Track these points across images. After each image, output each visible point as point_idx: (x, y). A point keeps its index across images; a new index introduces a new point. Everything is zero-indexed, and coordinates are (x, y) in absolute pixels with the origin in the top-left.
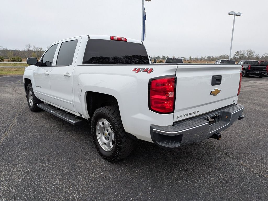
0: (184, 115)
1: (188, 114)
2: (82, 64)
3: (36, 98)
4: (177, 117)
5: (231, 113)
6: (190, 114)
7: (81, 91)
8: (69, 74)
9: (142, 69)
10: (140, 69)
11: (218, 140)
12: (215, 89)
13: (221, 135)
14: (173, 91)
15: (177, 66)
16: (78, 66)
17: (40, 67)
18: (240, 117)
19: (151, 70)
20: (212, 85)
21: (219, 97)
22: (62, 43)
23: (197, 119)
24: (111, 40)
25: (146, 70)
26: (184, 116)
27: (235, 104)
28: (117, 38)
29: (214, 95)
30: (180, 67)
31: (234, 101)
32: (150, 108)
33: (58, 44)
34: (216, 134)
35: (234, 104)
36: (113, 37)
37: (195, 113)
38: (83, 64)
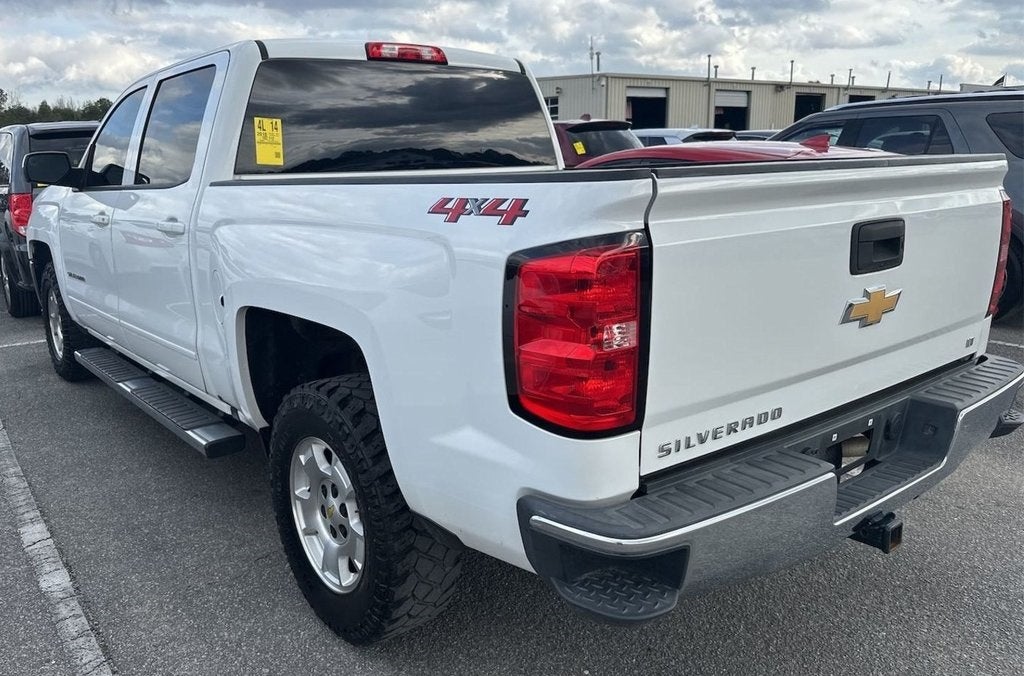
0: (699, 435)
1: (725, 430)
2: (230, 176)
3: (73, 323)
4: (661, 449)
5: (954, 412)
6: (732, 429)
7: (223, 304)
8: (178, 226)
9: (476, 200)
10: (467, 201)
11: (886, 552)
12: (867, 294)
13: (899, 528)
14: (633, 318)
15: (654, 183)
16: (212, 184)
17: (80, 191)
18: (1000, 421)
19: (519, 209)
20: (853, 272)
21: (888, 328)
22: (161, 82)
23: (772, 452)
24: (369, 58)
25: (492, 209)
26: (702, 440)
27: (978, 355)
28: (397, 47)
29: (865, 322)
30: (669, 186)
31: (970, 343)
32: (516, 405)
33: (146, 87)
34: (875, 524)
35: (972, 355)
36: (379, 46)
37: (763, 418)
38: (237, 177)
